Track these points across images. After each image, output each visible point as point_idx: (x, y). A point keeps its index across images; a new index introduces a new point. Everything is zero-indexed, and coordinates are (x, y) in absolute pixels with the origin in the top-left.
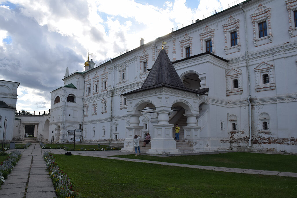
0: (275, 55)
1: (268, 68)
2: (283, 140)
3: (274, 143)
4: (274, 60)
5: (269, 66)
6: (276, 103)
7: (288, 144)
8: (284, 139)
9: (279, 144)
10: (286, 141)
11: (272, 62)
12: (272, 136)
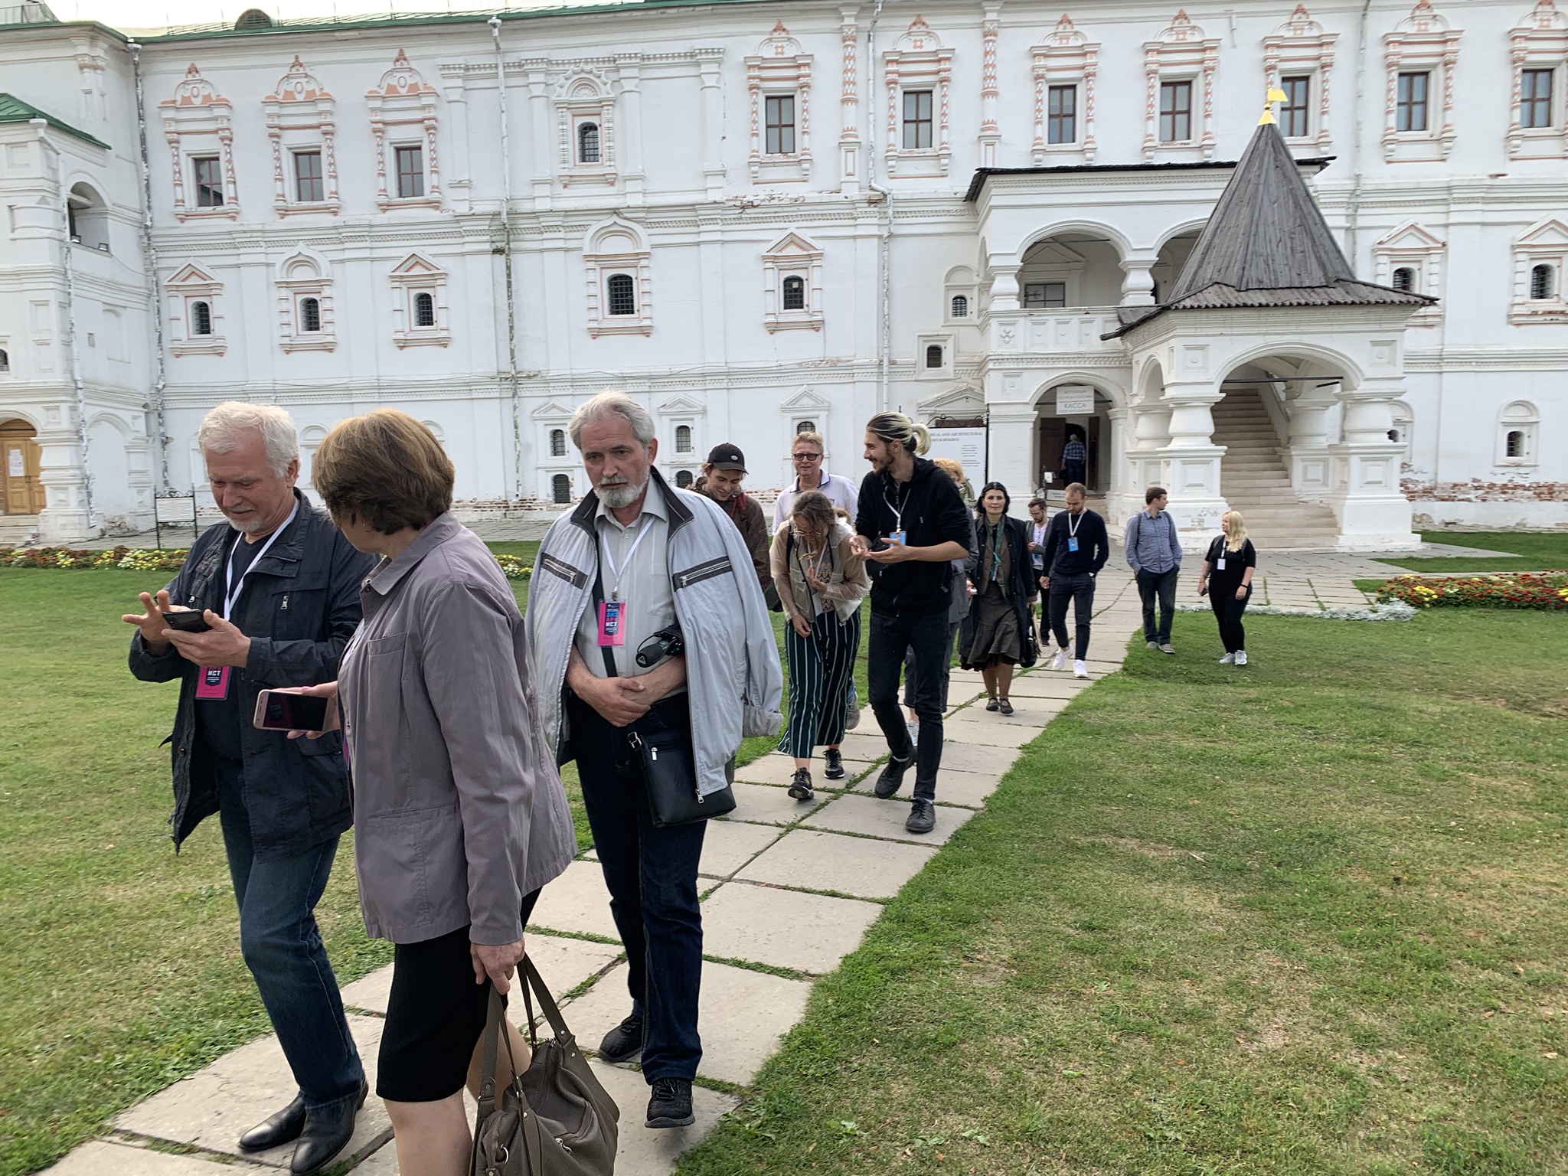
0: (1453, 207)
1: (1428, 249)
2: (1452, 488)
3: (1425, 498)
4: (1447, 226)
5: (1432, 244)
6: (1441, 373)
7: (1469, 500)
8: (1455, 485)
9: (1443, 500)
10: (1464, 493)
11: (1442, 230)
12: (1414, 477)
